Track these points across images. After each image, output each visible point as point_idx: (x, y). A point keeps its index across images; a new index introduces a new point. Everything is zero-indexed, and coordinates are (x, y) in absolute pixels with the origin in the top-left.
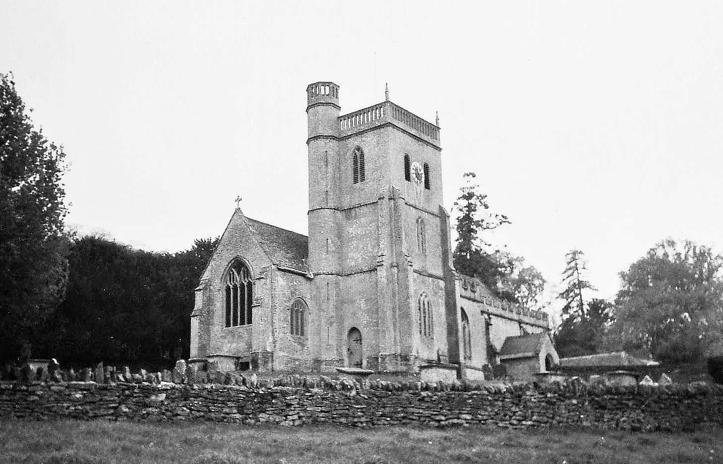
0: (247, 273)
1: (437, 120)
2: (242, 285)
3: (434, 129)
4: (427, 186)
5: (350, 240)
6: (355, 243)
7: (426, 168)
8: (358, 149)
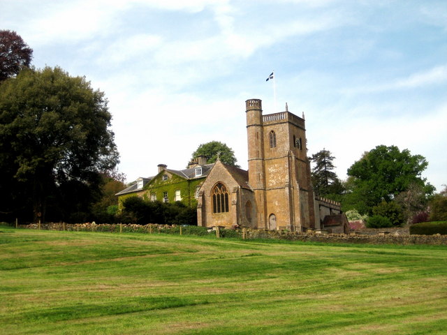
0: (225, 189)
1: (303, 116)
2: (222, 195)
3: (302, 121)
4: (301, 149)
5: (270, 174)
6: (272, 175)
7: (300, 139)
8: (272, 131)
